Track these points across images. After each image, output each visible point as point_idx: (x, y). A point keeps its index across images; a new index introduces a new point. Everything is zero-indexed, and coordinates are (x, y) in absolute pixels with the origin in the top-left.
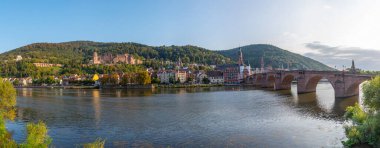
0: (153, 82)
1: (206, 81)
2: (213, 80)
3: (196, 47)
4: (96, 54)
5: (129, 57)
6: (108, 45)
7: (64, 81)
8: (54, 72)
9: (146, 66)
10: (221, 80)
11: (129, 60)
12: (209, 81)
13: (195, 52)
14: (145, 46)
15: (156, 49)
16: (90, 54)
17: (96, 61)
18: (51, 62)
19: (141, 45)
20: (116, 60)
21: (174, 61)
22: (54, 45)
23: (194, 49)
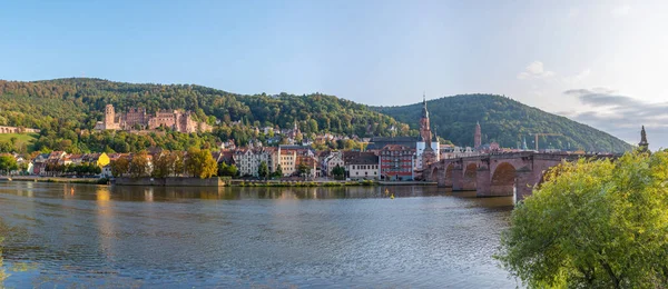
0: (222, 173)
1: (339, 173)
2: (355, 172)
3: (333, 99)
4: (110, 108)
5: (184, 116)
6: (140, 89)
7: (37, 165)
8: (18, 145)
9: (221, 136)
10: (372, 172)
11: (184, 122)
12: (347, 174)
13: (330, 108)
14: (220, 93)
15: (246, 100)
16: (99, 107)
17: (111, 123)
18: (12, 123)
19: (211, 91)
20: (154, 123)
21: (283, 127)
22: (22, 85)
23: (330, 102)
